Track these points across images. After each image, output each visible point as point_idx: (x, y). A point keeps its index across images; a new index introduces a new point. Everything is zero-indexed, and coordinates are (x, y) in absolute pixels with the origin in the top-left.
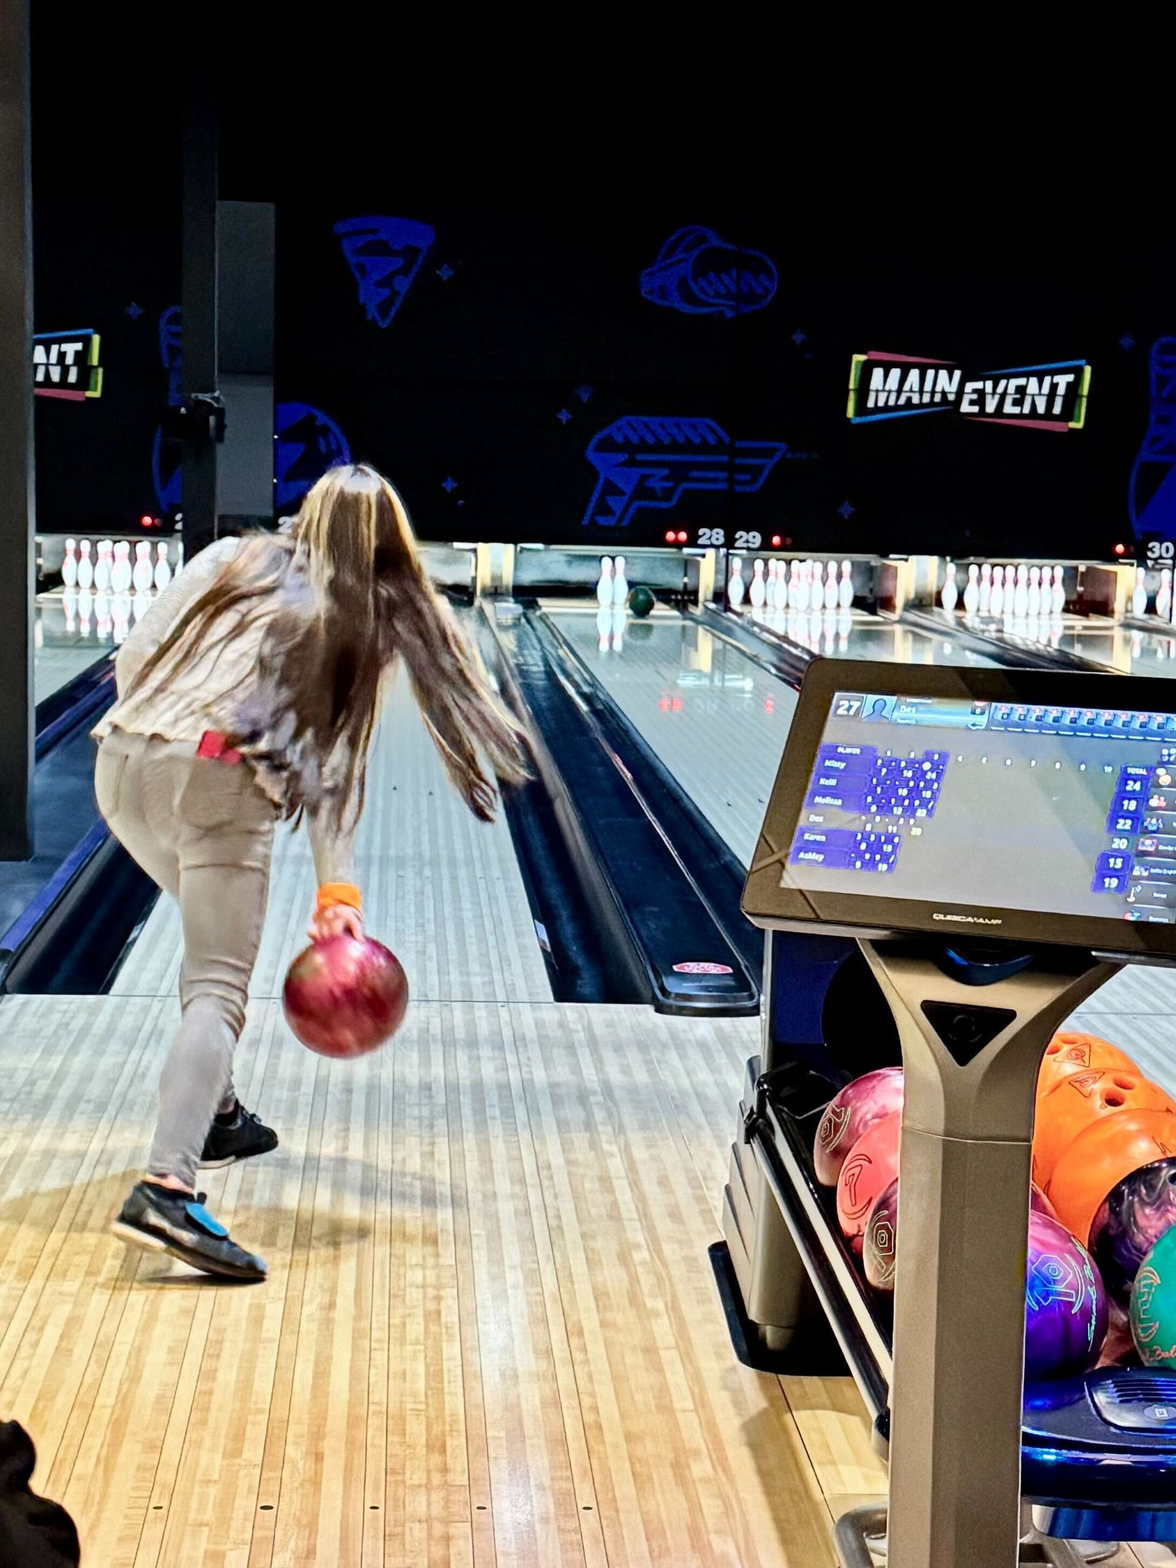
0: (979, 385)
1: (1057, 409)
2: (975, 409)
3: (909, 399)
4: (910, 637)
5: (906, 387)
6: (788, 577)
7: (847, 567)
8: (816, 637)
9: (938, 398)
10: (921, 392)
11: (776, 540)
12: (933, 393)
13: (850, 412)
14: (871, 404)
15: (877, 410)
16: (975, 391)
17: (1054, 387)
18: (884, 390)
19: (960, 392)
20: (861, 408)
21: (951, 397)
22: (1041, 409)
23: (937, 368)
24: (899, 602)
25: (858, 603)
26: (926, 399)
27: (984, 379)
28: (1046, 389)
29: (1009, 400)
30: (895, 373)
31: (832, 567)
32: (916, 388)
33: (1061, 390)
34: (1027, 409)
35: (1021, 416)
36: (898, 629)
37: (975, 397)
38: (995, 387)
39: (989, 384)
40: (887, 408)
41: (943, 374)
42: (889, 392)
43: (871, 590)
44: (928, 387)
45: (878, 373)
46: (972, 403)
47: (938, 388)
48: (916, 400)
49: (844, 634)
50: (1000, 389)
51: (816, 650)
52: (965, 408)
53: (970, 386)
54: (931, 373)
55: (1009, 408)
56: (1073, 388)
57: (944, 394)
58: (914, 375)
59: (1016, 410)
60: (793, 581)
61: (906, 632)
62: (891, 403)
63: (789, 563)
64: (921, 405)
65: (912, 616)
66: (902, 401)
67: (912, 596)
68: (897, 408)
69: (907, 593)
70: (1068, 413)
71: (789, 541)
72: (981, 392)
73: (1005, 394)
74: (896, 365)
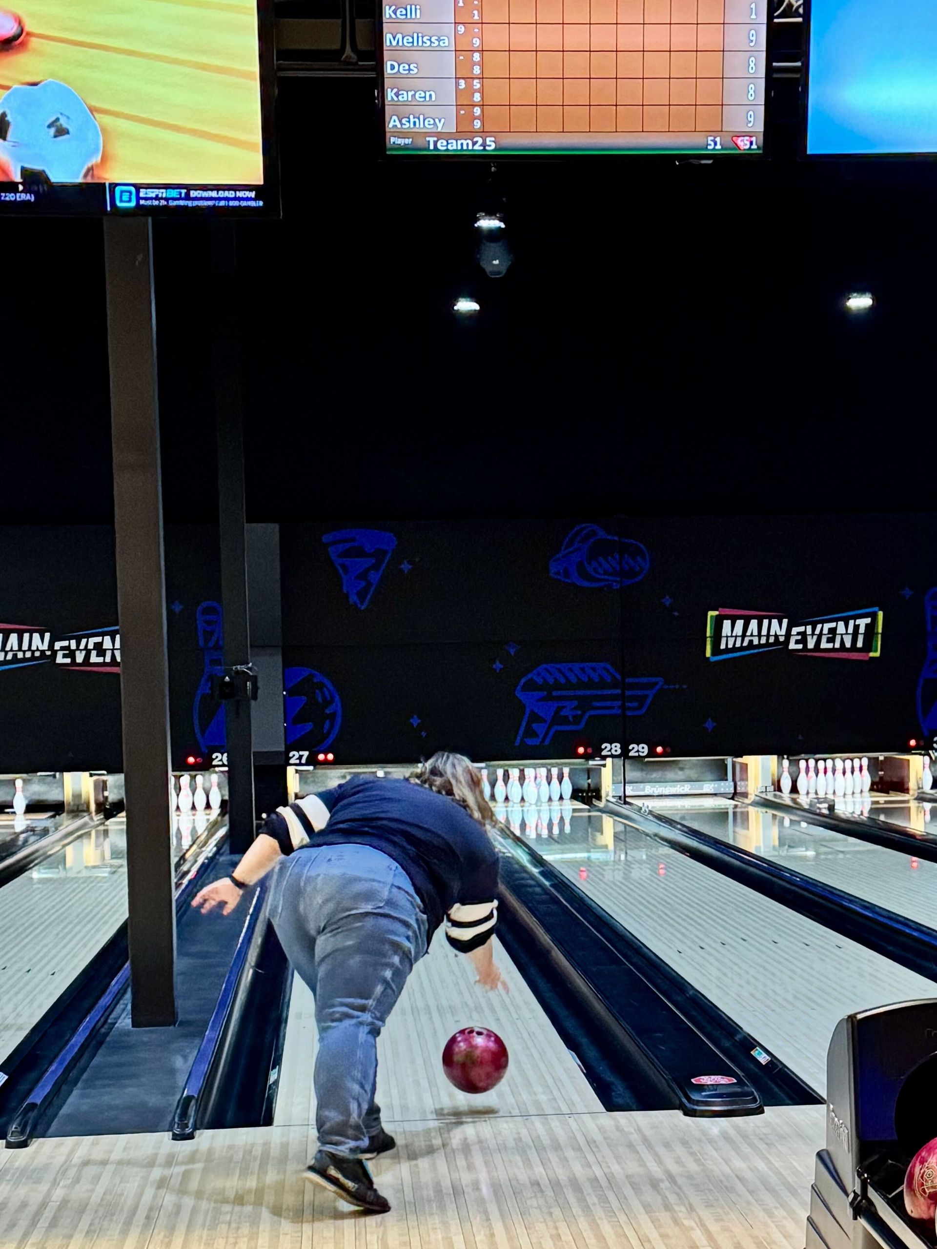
0: (801, 629)
1: (860, 644)
2: (800, 646)
3: (751, 642)
4: (760, 815)
5: (748, 633)
9: (772, 640)
10: (760, 636)
11: (659, 749)
12: (768, 636)
13: (708, 654)
14: (723, 646)
15: (727, 650)
16: (798, 634)
17: (857, 627)
18: (732, 636)
19: (788, 635)
20: (716, 650)
21: (782, 639)
22: (848, 645)
23: (770, 618)
24: (751, 789)
26: (763, 641)
27: (805, 625)
28: (851, 630)
29: (824, 639)
30: (740, 623)
32: (756, 633)
33: (862, 630)
34: (837, 645)
35: (833, 650)
37: (799, 637)
38: (814, 630)
39: (809, 629)
40: (734, 649)
41: (775, 622)
42: (736, 637)
44: (764, 632)
45: (727, 624)
46: (797, 642)
47: (772, 633)
48: (756, 642)
50: (817, 631)
52: (792, 646)
53: (795, 630)
54: (766, 622)
55: (824, 645)
56: (871, 628)
57: (776, 636)
58: (754, 623)
59: (830, 646)
61: (756, 812)
62: (738, 645)
64: (760, 646)
66: (745, 644)
67: (760, 784)
68: (742, 648)
69: (756, 782)
70: (868, 646)
71: (668, 750)
72: (804, 634)
73: (821, 634)
74: (740, 617)
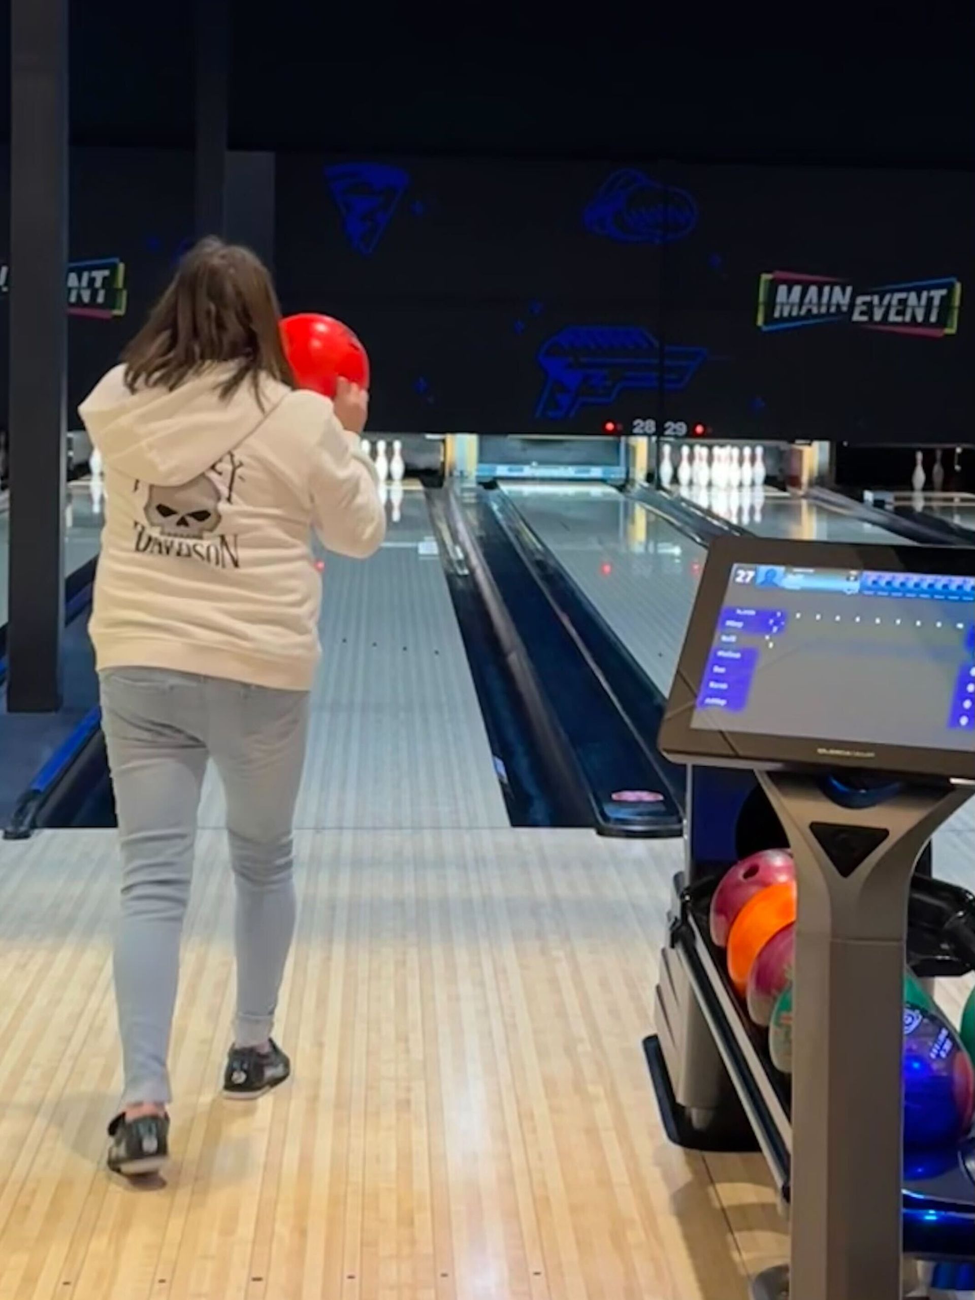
0: (867, 298)
1: (933, 319)
2: (865, 318)
3: (809, 311)
4: (814, 509)
5: (807, 300)
6: (710, 460)
7: (759, 451)
8: (735, 511)
9: (833, 309)
10: (819, 304)
11: (699, 429)
12: (829, 305)
13: (760, 321)
14: (777, 314)
15: (782, 319)
16: (864, 303)
17: (930, 300)
18: (788, 303)
19: (852, 305)
20: (769, 319)
21: (845, 309)
22: (920, 319)
23: (832, 285)
24: (805, 479)
25: (769, 481)
26: (823, 310)
27: (872, 294)
28: (924, 301)
29: (893, 311)
30: (797, 290)
31: (747, 451)
32: (815, 300)
33: (936, 302)
34: (908, 318)
35: (903, 324)
36: (804, 503)
37: (864, 308)
38: (881, 300)
39: (876, 299)
40: (790, 318)
41: (837, 289)
42: (792, 305)
43: (781, 470)
44: (825, 299)
45: (782, 289)
46: (862, 313)
47: (834, 301)
48: (815, 311)
49: (758, 508)
50: (886, 302)
51: (734, 521)
52: (856, 317)
53: (860, 300)
54: (827, 289)
55: (892, 318)
56: (946, 302)
57: (838, 306)
58: (813, 290)
59: (899, 319)
60: (715, 464)
61: (810, 506)
62: (794, 313)
63: (710, 447)
64: (819, 316)
65: (816, 491)
66: (803, 312)
67: (816, 474)
68: (798, 318)
69: (811, 472)
70: (942, 322)
71: (710, 430)
72: (870, 305)
73: (889, 306)
74: (798, 282)
